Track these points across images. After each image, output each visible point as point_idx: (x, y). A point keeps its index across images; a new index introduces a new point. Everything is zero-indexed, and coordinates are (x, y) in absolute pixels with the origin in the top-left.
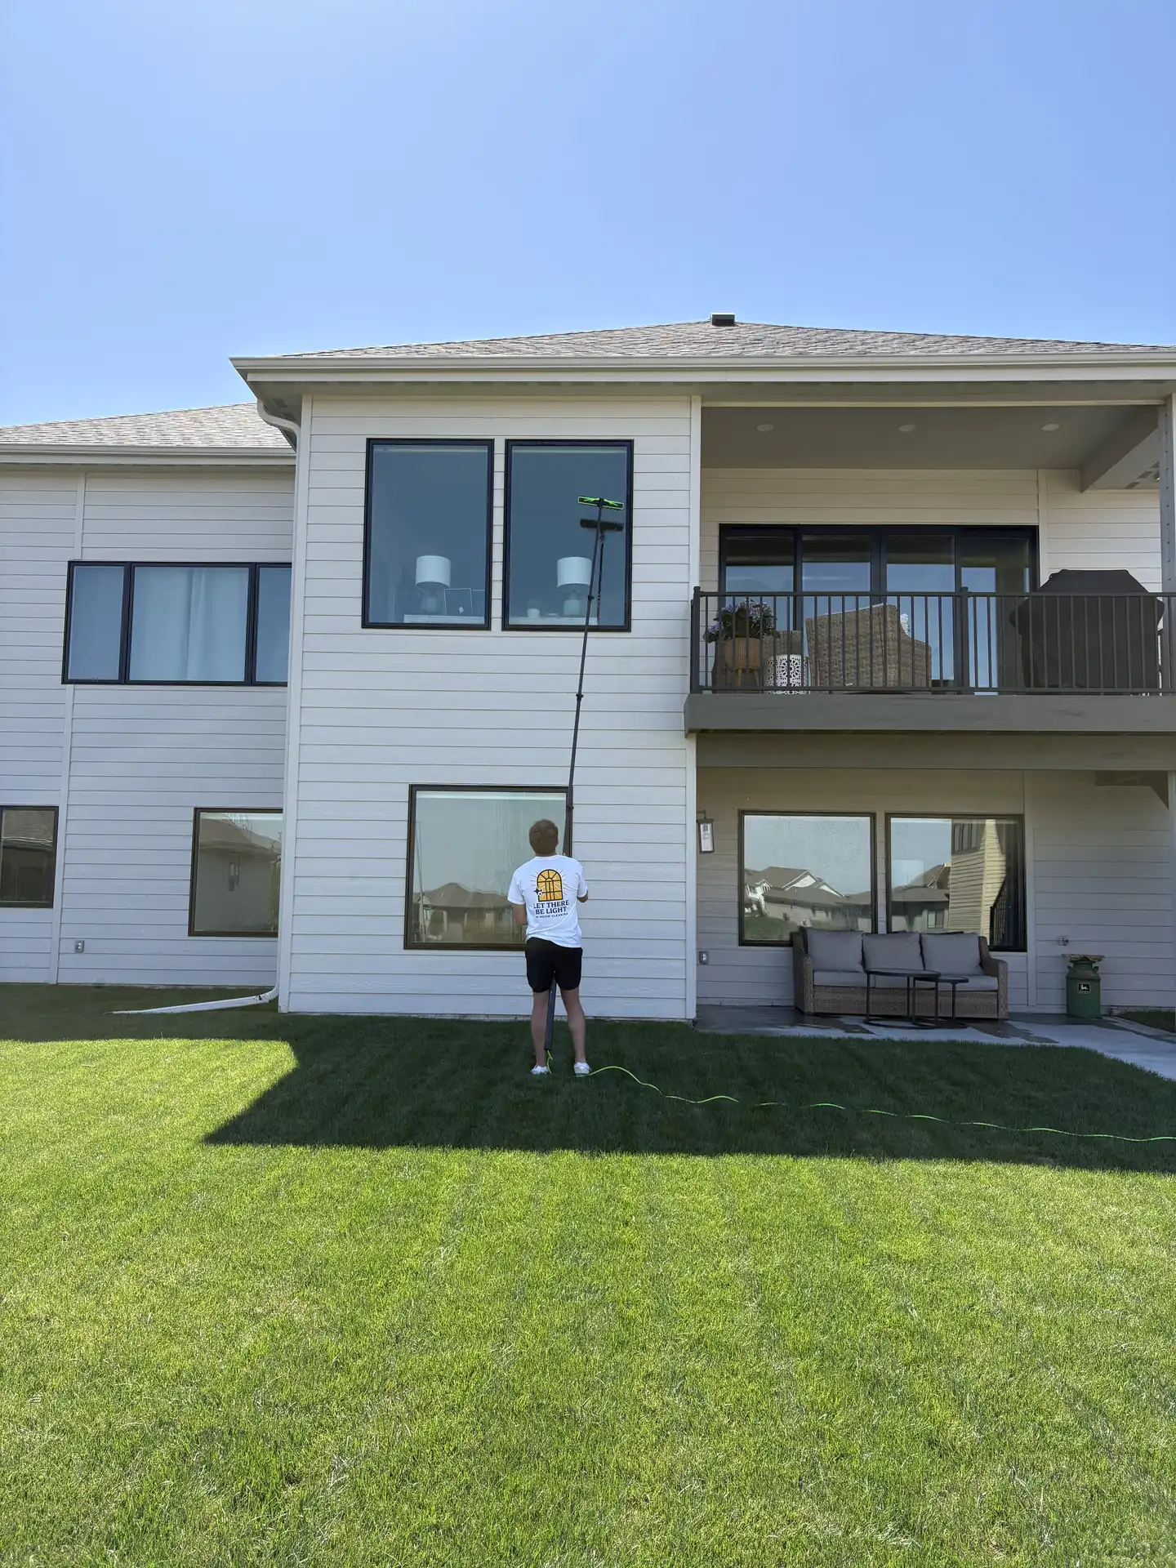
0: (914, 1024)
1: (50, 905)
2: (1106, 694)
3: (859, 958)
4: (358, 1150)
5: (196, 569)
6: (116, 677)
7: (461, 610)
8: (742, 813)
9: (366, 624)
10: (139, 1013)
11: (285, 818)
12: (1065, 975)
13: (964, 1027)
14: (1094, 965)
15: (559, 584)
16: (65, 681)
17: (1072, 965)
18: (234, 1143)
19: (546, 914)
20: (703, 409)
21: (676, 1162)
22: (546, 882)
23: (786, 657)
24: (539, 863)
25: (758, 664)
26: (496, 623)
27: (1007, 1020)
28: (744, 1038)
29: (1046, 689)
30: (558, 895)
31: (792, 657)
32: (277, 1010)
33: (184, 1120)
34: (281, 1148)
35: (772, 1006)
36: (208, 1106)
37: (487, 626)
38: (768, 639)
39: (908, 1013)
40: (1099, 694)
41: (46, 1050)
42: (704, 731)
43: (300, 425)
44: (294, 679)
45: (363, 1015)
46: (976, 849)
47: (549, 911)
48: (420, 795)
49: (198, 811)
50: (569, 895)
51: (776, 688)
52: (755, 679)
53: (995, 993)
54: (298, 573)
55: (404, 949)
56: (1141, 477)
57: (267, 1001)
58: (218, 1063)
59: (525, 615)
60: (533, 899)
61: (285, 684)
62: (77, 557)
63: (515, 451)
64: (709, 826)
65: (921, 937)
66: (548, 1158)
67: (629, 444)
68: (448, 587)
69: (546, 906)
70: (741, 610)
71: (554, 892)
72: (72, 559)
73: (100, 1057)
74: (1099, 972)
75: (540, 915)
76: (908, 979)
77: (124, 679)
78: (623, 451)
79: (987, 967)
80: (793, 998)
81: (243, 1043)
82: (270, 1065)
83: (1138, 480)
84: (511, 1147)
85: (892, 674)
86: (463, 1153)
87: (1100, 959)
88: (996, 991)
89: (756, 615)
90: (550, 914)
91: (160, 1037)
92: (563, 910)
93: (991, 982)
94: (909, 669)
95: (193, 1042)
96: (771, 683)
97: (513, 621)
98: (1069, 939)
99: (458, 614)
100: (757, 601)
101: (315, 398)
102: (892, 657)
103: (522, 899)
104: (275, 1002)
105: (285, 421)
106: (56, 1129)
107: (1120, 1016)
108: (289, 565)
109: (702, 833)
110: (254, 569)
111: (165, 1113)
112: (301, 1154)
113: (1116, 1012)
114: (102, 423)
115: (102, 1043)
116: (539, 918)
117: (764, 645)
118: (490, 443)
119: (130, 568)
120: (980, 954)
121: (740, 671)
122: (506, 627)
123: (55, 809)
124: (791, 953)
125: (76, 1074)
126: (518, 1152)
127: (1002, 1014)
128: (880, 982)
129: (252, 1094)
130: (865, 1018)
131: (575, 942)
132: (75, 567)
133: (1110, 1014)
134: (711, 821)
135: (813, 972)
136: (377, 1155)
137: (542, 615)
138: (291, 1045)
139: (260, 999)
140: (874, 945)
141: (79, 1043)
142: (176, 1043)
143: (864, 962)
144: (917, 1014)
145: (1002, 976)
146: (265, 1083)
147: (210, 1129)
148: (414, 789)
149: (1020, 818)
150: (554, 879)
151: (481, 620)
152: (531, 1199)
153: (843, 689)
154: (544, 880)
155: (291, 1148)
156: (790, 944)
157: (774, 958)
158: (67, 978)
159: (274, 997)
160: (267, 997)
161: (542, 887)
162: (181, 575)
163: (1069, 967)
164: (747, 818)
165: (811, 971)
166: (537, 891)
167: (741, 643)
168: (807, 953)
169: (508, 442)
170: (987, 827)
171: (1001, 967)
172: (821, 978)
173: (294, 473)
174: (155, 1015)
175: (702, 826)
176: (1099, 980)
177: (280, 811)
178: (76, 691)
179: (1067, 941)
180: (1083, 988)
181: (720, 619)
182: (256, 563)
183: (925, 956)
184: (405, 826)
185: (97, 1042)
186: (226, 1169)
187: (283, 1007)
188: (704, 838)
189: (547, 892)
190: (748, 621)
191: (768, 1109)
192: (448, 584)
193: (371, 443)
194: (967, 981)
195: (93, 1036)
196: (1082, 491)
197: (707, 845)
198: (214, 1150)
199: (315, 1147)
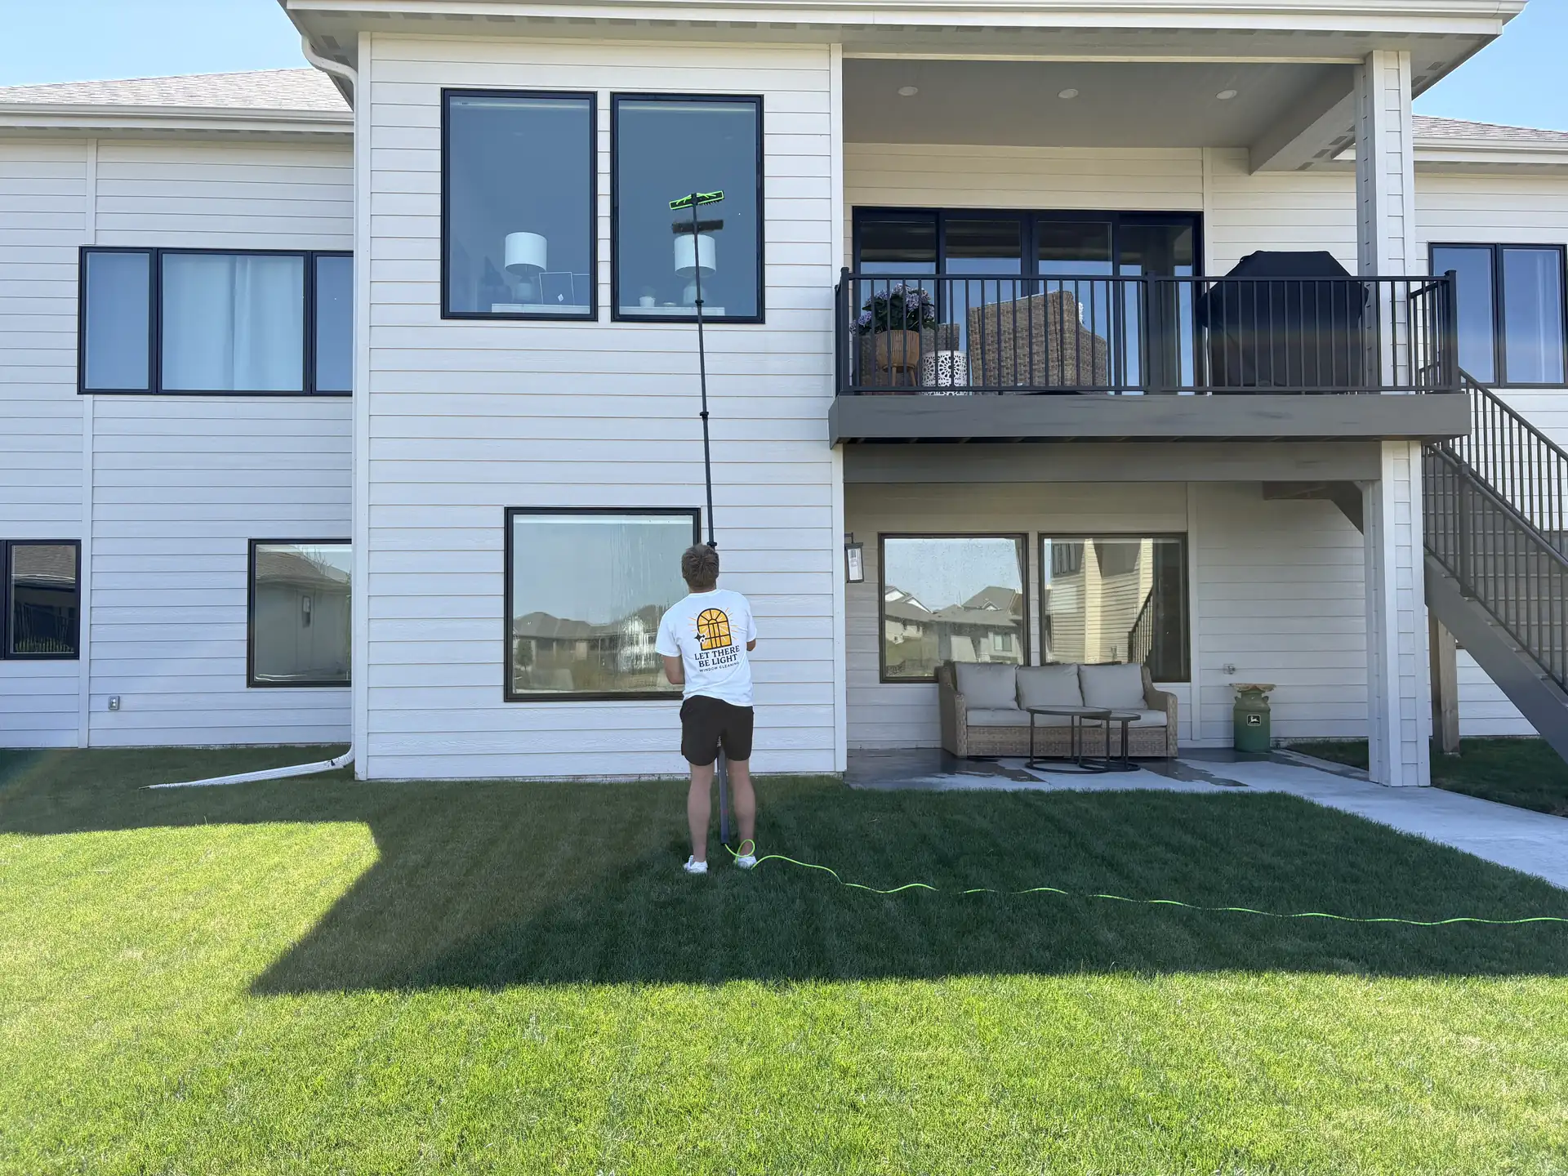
0: (1082, 767)
1: (76, 656)
2: (1307, 393)
3: (1014, 694)
4: (465, 992)
5: (238, 257)
6: (146, 386)
7: (561, 297)
8: (882, 536)
9: (446, 315)
10: (182, 787)
11: (354, 549)
12: (1232, 707)
13: (1135, 768)
14: (1263, 695)
15: (678, 267)
16: (82, 390)
17: (1239, 695)
18: (292, 990)
19: (711, 666)
20: (844, 60)
21: (890, 990)
22: (708, 624)
23: (949, 353)
24: (700, 601)
25: (915, 361)
26: (605, 312)
27: (1176, 758)
28: (909, 794)
29: (1242, 388)
30: (725, 640)
31: (956, 353)
32: (354, 777)
33: (225, 953)
34: (359, 996)
35: (917, 748)
36: (258, 926)
37: (593, 317)
38: (928, 333)
39: (1073, 753)
40: (1299, 393)
41: (53, 847)
42: (853, 441)
43: (356, 70)
44: (360, 386)
45: (458, 780)
46: (1131, 570)
47: (716, 661)
48: (518, 520)
49: (253, 543)
50: (739, 641)
51: (937, 388)
52: (909, 380)
53: (1164, 729)
54: (360, 262)
55: (505, 701)
56: (1316, 156)
57: (341, 767)
58: (277, 859)
59: (638, 304)
60: (692, 648)
61: (349, 394)
62: (90, 242)
63: (623, 107)
64: (858, 551)
65: (1079, 669)
66: (722, 993)
67: (758, 100)
68: (544, 271)
69: (711, 655)
70: (896, 297)
71: (720, 636)
72: (83, 244)
73: (120, 856)
74: (1269, 702)
75: (705, 667)
76: (1073, 718)
77: (156, 388)
78: (751, 109)
79: (1154, 701)
80: (939, 738)
81: (310, 826)
82: (345, 858)
83: (1315, 160)
84: (669, 979)
85: (1070, 373)
86: (608, 992)
87: (1271, 688)
88: (1165, 726)
89: (913, 302)
90: (718, 665)
91: (203, 823)
92: (733, 658)
93: (1159, 718)
94: (1090, 368)
95: (246, 827)
96: (931, 383)
97: (624, 310)
98: (1235, 667)
99: (557, 303)
100: (913, 285)
101: (373, 36)
102: (1070, 352)
103: (677, 649)
104: (350, 769)
105: (336, 64)
106: (44, 977)
107: (1288, 748)
108: (350, 254)
109: (850, 560)
110: (310, 259)
111: (199, 943)
112: (387, 1002)
113: (1283, 744)
114: (119, 85)
115: (126, 834)
116: (705, 673)
117: (924, 341)
118: (592, 97)
119: (157, 256)
120: (1143, 684)
121: (894, 370)
122: (616, 317)
123: (77, 543)
124: (937, 690)
125: (85, 883)
126: (679, 985)
127: (1172, 752)
128: (1040, 720)
129: (321, 905)
130: (1028, 760)
131: (748, 699)
132: (88, 254)
133: (1277, 747)
134: (860, 546)
135: (967, 710)
136: (491, 999)
137: (658, 304)
138: (371, 827)
139: (333, 764)
140: (1028, 677)
141: (98, 834)
142: (225, 830)
143: (1018, 698)
144: (1083, 755)
145: (1171, 710)
146: (337, 888)
147: (261, 968)
148: (510, 512)
149: (1184, 536)
150: (718, 620)
151: (585, 310)
152: (712, 1068)
153: (1014, 389)
154: (707, 622)
155: (373, 994)
156: (935, 679)
157: (917, 696)
158: (100, 741)
159: (350, 761)
160: (341, 761)
161: (705, 631)
162: (221, 265)
163: (1236, 698)
164: (889, 542)
165: (964, 709)
166: (698, 637)
167: (897, 336)
168: (956, 689)
169: (613, 95)
170: (1142, 547)
171: (1170, 701)
172: (975, 718)
173: (352, 143)
174: (204, 787)
175: (849, 551)
176: (1270, 710)
177: (348, 541)
178: (96, 403)
179: (1234, 669)
180: (1252, 720)
181: (873, 308)
182: (312, 252)
183: (1085, 690)
184: (501, 556)
185: (120, 832)
186: (278, 1040)
187: (361, 774)
188: (852, 566)
189: (711, 638)
190: (905, 309)
191: (977, 899)
192: (543, 266)
193: (447, 94)
194: (1138, 718)
195: (115, 825)
196: (1250, 172)
197: (855, 574)
198: (261, 1004)
199: (406, 991)
